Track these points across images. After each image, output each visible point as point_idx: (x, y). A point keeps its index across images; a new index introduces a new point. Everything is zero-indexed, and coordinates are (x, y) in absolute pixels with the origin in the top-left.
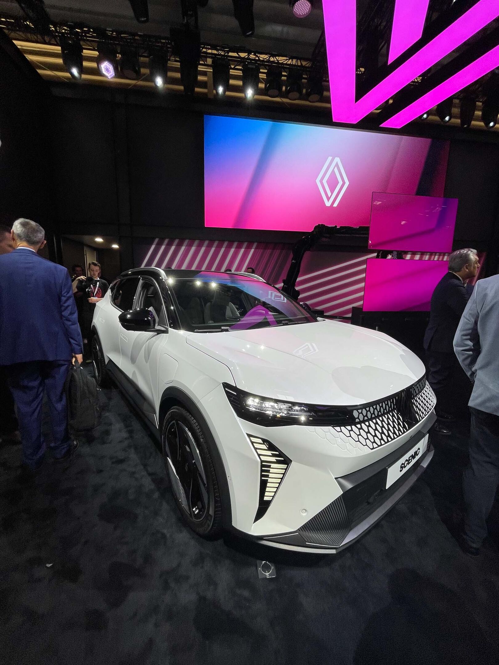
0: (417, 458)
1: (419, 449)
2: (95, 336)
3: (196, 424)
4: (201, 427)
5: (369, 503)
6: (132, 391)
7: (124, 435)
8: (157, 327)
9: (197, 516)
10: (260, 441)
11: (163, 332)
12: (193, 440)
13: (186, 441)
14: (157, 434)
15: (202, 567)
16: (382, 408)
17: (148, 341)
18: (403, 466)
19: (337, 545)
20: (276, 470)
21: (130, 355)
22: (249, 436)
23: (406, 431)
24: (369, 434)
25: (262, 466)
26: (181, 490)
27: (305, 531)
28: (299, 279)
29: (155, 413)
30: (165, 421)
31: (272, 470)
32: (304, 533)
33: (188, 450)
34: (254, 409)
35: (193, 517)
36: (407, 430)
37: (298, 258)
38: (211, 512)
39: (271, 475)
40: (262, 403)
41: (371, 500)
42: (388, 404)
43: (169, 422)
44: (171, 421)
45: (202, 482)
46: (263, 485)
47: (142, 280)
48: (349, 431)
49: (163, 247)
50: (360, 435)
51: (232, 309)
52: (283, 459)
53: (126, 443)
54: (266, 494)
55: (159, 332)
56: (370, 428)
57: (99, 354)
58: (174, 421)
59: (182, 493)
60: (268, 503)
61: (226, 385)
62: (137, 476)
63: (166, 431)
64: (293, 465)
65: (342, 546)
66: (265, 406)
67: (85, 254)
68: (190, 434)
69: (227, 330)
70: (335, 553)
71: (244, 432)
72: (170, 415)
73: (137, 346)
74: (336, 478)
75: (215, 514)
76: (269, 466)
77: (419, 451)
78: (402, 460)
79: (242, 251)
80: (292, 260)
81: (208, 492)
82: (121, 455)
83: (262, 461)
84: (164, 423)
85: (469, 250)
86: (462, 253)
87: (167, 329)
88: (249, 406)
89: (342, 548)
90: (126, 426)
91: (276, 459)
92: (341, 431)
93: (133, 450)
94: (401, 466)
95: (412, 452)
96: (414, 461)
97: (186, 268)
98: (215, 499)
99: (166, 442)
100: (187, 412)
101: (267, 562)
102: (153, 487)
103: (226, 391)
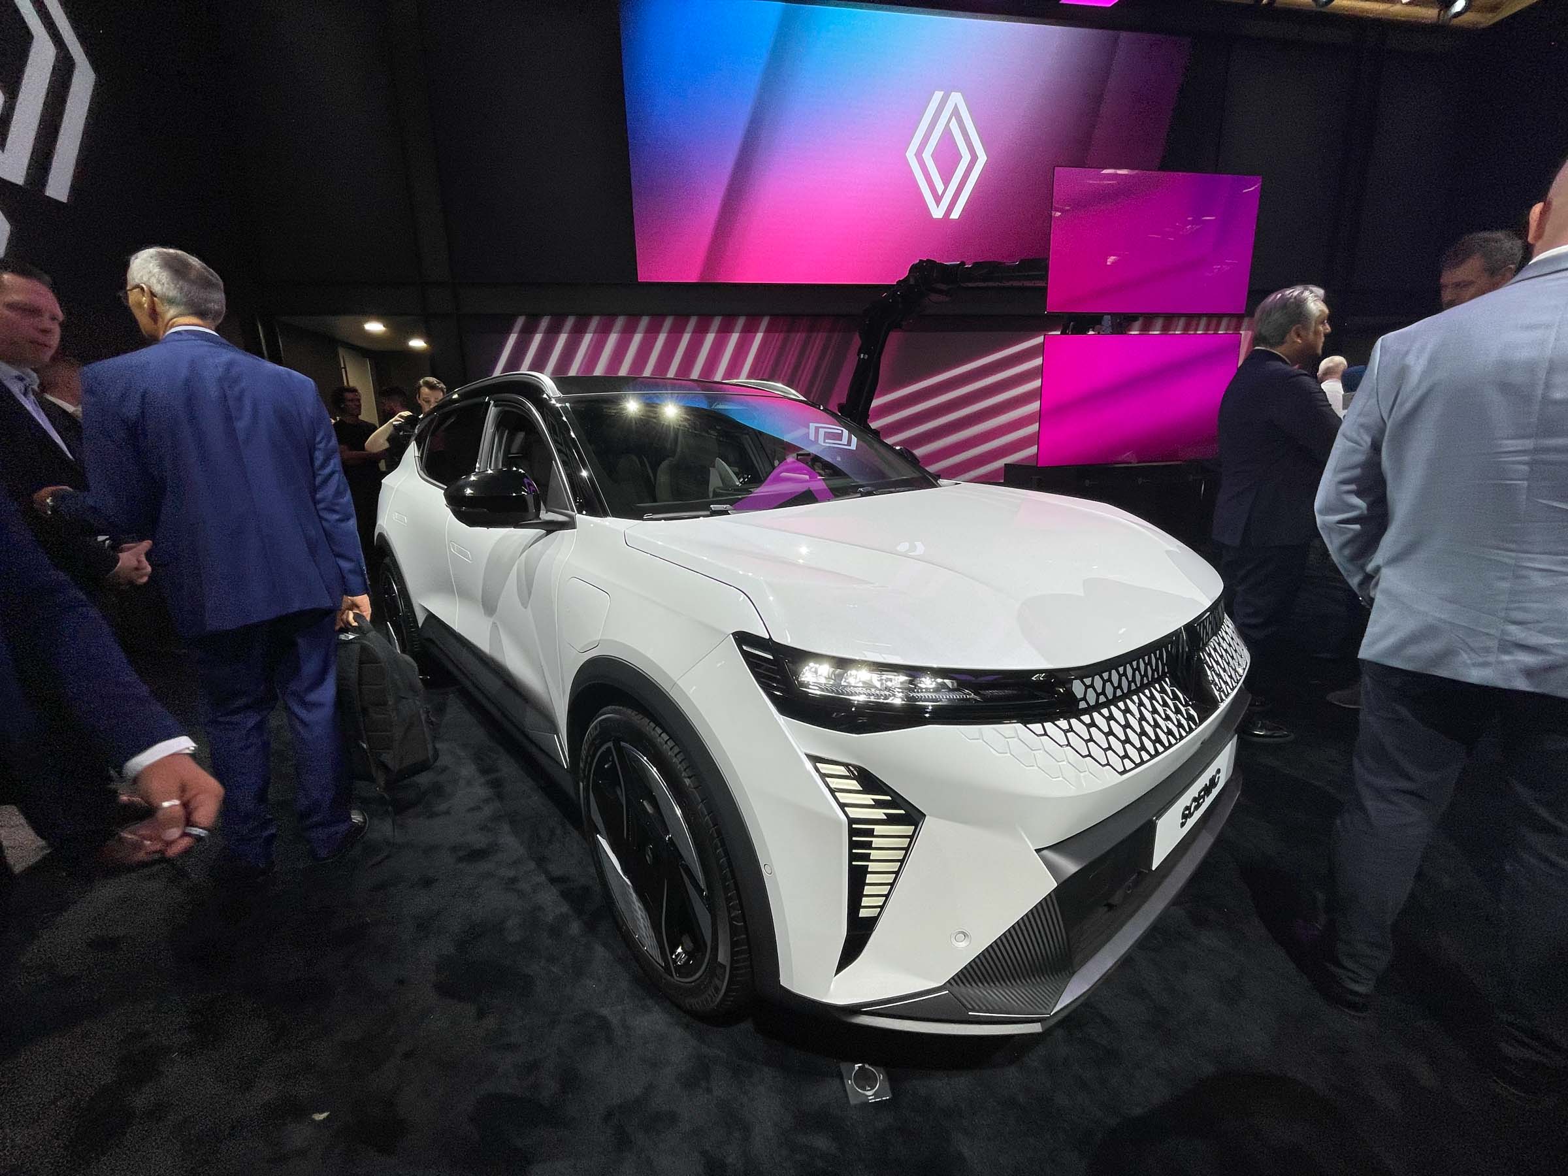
0: (1215, 792)
1: (1218, 771)
2: (387, 560)
3: (668, 743)
4: (684, 750)
5: (1110, 907)
6: (492, 685)
7: (481, 791)
8: (545, 516)
9: (685, 970)
10: (843, 771)
11: (562, 526)
12: (663, 784)
13: (645, 789)
14: (567, 784)
15: (709, 1090)
16: (1137, 672)
17: (525, 553)
18: (1187, 812)
19: (1044, 1011)
20: (887, 838)
21: (480, 596)
22: (815, 759)
23: (1194, 727)
24: (1111, 738)
25: (852, 832)
26: (637, 912)
27: (964, 984)
28: (876, 403)
29: (555, 730)
30: (585, 746)
31: (876, 842)
32: (963, 989)
33: (650, 809)
34: (819, 692)
35: (674, 974)
36: (1197, 725)
37: (873, 347)
38: (723, 957)
39: (874, 854)
40: (841, 676)
41: (1116, 899)
42: (1150, 663)
43: (595, 746)
44: (602, 744)
45: (695, 887)
46: (857, 879)
47: (496, 406)
48: (1066, 732)
49: (538, 338)
50: (1091, 740)
51: (722, 472)
52: (902, 812)
53: (488, 811)
54: (865, 901)
55: (551, 527)
56: (1112, 723)
57: (401, 604)
58: (610, 744)
59: (640, 917)
60: (872, 922)
61: (742, 638)
62: (524, 886)
63: (590, 771)
64: (928, 824)
65: (1056, 1013)
66: (848, 683)
67: (342, 366)
68: (654, 771)
69: (725, 513)
70: (1041, 1030)
71: (800, 753)
72: (596, 729)
73: (497, 567)
74: (1038, 851)
75: (733, 961)
76: (870, 833)
77: (1219, 778)
78: (1186, 800)
79: (734, 337)
80: (859, 355)
81: (712, 909)
82: (479, 840)
83: (852, 821)
84: (584, 753)
85: (1306, 289)
86: (1289, 296)
87: (572, 518)
88: (807, 685)
89: (1055, 1020)
90: (484, 771)
91: (885, 814)
92: (1046, 734)
93: (506, 828)
94: (1183, 813)
95: (1203, 780)
96: (1209, 800)
97: (606, 373)
98: (731, 925)
99: (591, 794)
100: (642, 716)
101: (867, 1066)
102: (565, 908)
103: (744, 653)
